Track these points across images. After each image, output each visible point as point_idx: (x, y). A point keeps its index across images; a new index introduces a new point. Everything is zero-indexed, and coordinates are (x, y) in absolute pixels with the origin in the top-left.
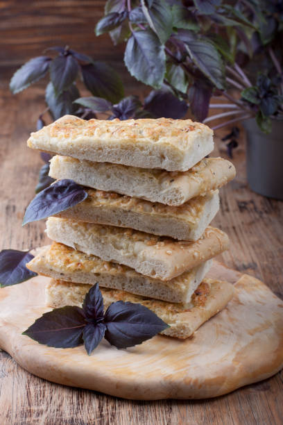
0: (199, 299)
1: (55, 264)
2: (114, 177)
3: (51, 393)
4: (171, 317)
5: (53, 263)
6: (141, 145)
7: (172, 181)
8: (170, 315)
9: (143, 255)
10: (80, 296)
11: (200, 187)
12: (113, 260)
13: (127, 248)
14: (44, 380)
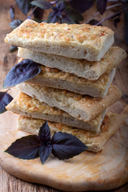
0: (104, 127)
1: (22, 107)
2: (56, 61)
3: (21, 187)
4: (89, 140)
5: (21, 107)
6: (72, 45)
7: (91, 66)
8: (89, 139)
9: (73, 106)
10: (37, 125)
11: (107, 68)
12: (55, 107)
13: (64, 101)
14: (17, 178)
